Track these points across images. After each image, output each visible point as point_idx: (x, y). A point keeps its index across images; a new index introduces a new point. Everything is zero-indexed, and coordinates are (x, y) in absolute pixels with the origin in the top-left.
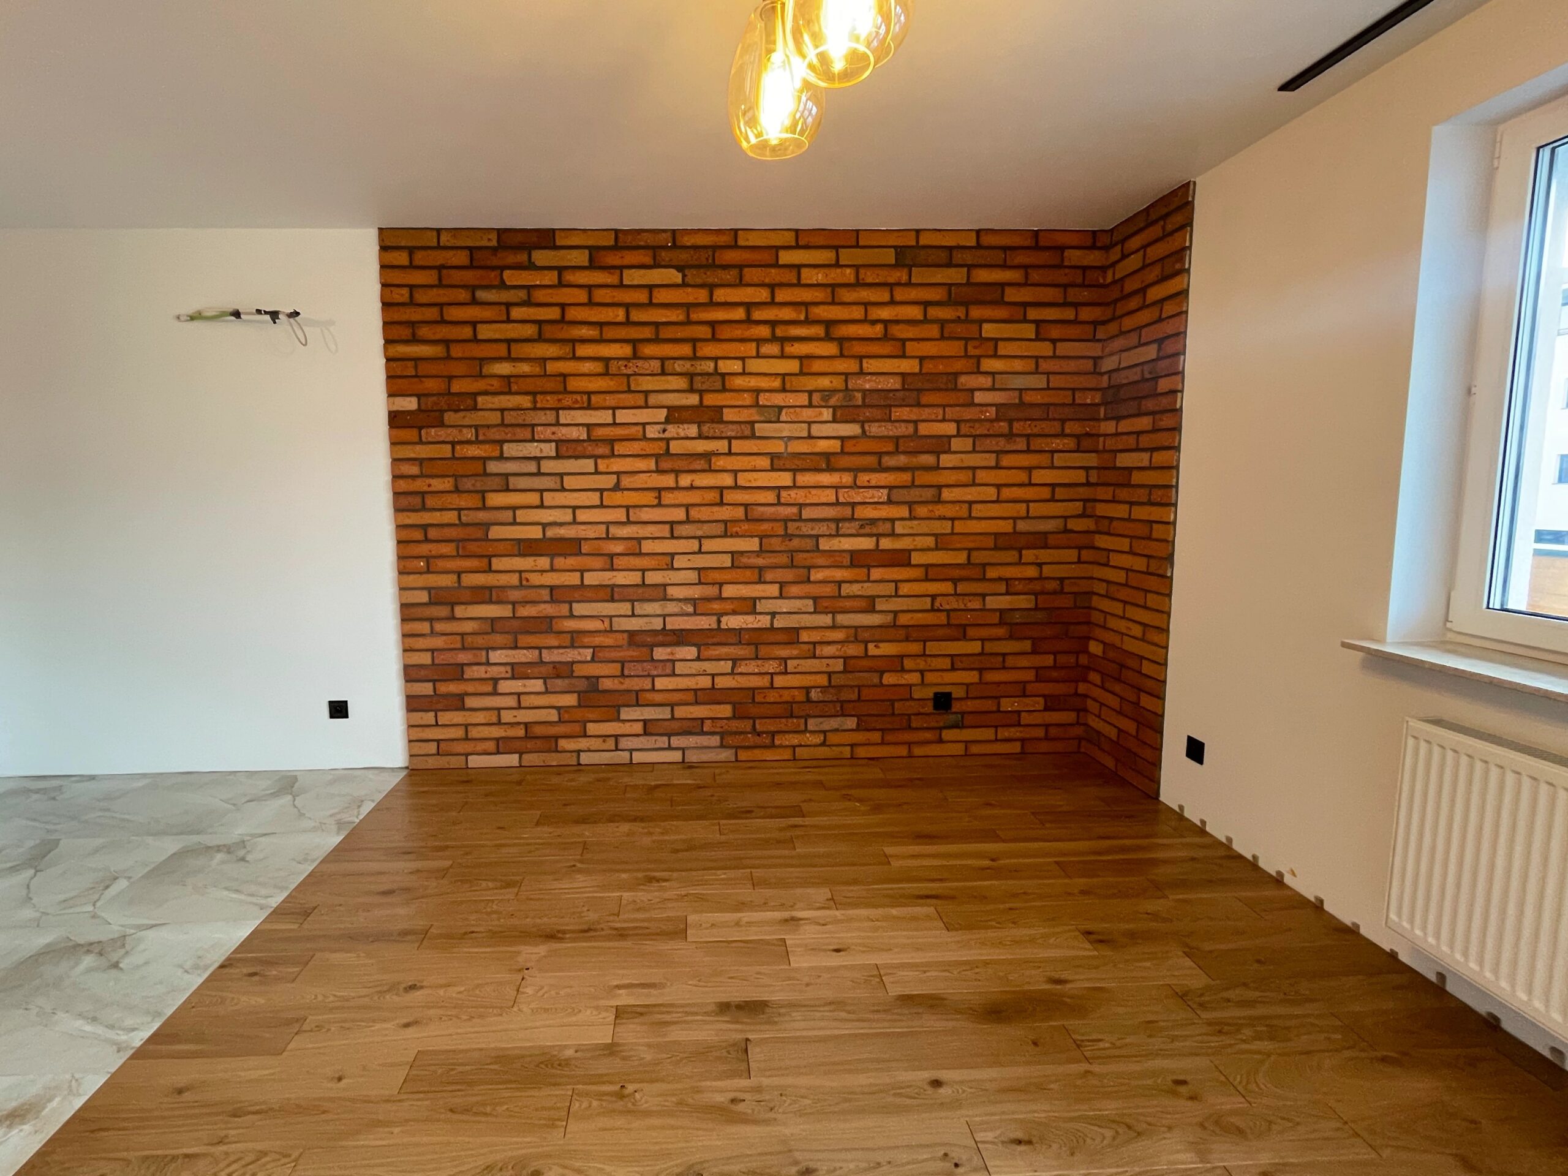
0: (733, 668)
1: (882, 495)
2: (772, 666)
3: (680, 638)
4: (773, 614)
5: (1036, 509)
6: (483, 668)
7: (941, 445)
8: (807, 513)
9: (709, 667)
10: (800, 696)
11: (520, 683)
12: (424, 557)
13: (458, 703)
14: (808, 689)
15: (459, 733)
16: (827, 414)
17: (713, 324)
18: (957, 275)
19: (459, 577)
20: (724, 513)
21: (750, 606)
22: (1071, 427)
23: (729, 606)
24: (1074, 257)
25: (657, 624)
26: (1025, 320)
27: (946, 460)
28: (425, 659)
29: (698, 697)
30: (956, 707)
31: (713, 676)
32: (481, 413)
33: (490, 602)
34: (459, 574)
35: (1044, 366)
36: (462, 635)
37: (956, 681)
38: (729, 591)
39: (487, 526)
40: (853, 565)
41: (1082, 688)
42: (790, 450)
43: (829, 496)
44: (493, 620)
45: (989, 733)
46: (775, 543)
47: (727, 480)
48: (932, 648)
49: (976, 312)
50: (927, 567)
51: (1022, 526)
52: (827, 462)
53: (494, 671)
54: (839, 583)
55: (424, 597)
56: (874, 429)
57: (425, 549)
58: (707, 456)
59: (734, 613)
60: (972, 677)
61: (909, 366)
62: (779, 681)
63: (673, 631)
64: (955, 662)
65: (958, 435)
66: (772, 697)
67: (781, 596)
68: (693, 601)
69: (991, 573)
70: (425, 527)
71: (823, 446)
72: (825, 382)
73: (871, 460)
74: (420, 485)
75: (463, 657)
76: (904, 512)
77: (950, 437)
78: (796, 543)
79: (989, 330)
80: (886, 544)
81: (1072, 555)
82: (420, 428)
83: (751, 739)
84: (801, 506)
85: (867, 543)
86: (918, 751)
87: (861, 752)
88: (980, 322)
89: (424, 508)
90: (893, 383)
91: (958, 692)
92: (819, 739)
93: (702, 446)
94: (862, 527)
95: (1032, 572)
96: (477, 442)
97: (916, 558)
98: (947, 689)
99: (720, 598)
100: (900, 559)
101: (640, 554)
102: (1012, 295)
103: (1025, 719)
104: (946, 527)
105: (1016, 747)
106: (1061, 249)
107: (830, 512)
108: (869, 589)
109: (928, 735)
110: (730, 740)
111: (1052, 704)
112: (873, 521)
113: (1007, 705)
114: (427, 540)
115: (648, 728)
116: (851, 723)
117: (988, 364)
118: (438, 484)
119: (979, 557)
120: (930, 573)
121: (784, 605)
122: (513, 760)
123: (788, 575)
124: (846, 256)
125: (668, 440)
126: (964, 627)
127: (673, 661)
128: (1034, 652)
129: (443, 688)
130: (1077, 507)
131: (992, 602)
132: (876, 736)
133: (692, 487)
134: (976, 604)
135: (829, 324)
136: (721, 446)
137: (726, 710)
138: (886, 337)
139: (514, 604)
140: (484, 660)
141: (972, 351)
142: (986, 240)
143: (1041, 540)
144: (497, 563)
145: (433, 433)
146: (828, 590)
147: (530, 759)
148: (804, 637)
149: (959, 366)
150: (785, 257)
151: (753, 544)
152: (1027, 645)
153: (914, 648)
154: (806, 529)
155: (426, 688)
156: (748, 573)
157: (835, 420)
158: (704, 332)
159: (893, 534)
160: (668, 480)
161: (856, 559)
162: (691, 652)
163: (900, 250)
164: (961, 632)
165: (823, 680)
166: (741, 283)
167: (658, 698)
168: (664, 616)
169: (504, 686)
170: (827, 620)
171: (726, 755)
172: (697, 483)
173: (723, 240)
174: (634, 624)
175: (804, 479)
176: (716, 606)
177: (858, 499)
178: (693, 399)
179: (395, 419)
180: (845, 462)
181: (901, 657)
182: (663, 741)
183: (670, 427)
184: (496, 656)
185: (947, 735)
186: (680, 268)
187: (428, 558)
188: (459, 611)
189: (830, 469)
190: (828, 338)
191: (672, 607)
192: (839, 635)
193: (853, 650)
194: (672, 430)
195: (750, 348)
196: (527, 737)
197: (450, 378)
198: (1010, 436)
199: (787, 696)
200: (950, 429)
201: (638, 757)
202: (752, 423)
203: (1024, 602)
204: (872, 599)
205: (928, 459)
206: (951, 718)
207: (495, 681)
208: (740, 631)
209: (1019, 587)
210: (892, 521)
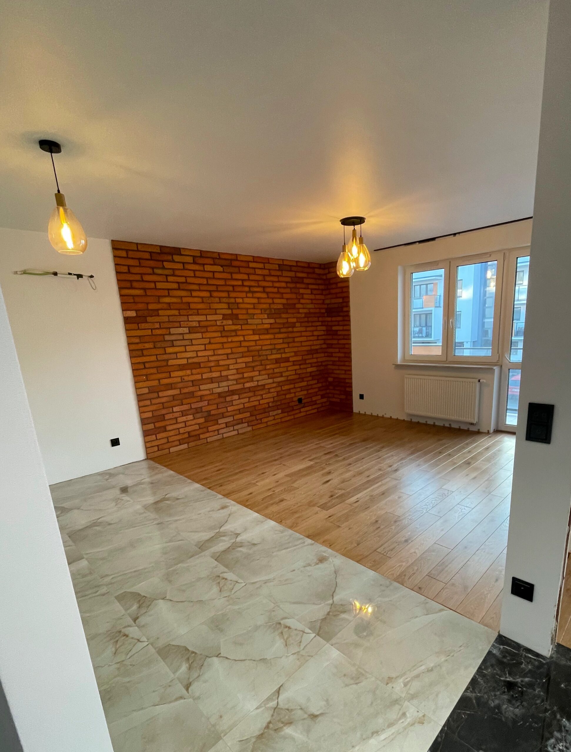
0: (249, 400)
1: (281, 341)
2: (259, 398)
3: (232, 393)
4: (258, 381)
5: (315, 343)
6: (171, 414)
7: (293, 325)
8: (264, 348)
9: (243, 401)
10: (267, 406)
11: (184, 417)
12: (144, 375)
13: (164, 429)
14: (268, 403)
15: (165, 441)
16: (266, 316)
17: (233, 286)
18: (292, 274)
19: (159, 381)
20: (241, 350)
21: (251, 379)
22: (320, 319)
23: (246, 380)
24: (317, 271)
25: (226, 389)
26: (308, 288)
27: (295, 330)
28: (150, 415)
29: (240, 411)
30: (303, 402)
31: (244, 404)
32: (161, 317)
33: (172, 389)
34: (159, 380)
35: (314, 302)
36: (163, 403)
37: (301, 394)
38: (246, 375)
39: (167, 360)
40: (276, 363)
41: (328, 391)
42: (258, 328)
43: (268, 342)
44: (173, 396)
45: (310, 408)
46: (256, 358)
47: (242, 338)
48: (297, 385)
49: (298, 285)
50: (294, 361)
51: (313, 347)
52: (267, 331)
53: (176, 415)
54: (273, 369)
55: (146, 390)
56: (278, 321)
57: (144, 372)
58: (235, 331)
59: (248, 382)
60: (305, 392)
61: (284, 301)
62: (261, 402)
63: (231, 391)
64: (302, 389)
65: (297, 322)
66: (260, 407)
67: (259, 375)
68: (236, 380)
69: (308, 362)
70: (144, 363)
71: (266, 326)
72: (264, 306)
73: (278, 330)
74: (140, 346)
75: (164, 412)
76: (286, 346)
77: (295, 323)
78: (262, 358)
79: (301, 291)
80: (284, 356)
81: (322, 355)
82: (138, 324)
83: (256, 422)
84: (262, 346)
85: (279, 356)
86: (296, 416)
87: (283, 420)
88: (299, 288)
89: (143, 355)
90: (281, 306)
91: (303, 398)
92: (273, 418)
93: (234, 327)
94: (277, 351)
95: (315, 360)
96: (160, 328)
97: (291, 359)
98: (300, 397)
99: (243, 378)
100: (287, 360)
101: (220, 366)
102: (306, 281)
103: (318, 402)
104: (295, 349)
105: (315, 411)
106: (314, 268)
107: (269, 347)
108: (281, 370)
109: (297, 411)
110: (250, 424)
111: (323, 397)
112: (280, 349)
113: (314, 399)
114: (145, 368)
115: (226, 425)
116: (280, 411)
117: (302, 301)
118: (147, 346)
119: (305, 357)
120: (294, 363)
121: (260, 378)
122: (185, 446)
123: (260, 368)
124: (267, 266)
125: (224, 326)
126: (303, 378)
127: (232, 401)
128: (318, 383)
129: (157, 425)
130: (322, 342)
131: (309, 370)
132: (286, 414)
133: (232, 342)
134: (304, 371)
135: (264, 287)
136: (239, 327)
137: (248, 414)
138: (278, 292)
139: (180, 389)
140: (171, 412)
141: (298, 297)
142: (299, 264)
143: (316, 351)
144: (173, 374)
145: (143, 326)
146: (271, 371)
147: (191, 444)
148: (266, 387)
149: (296, 301)
150: (252, 265)
151: (250, 359)
152: (315, 382)
153: (292, 386)
154: (264, 353)
155: (151, 426)
156: (250, 368)
157: (268, 318)
158: (231, 289)
159: (285, 353)
160: (225, 340)
161: (277, 361)
162: (236, 397)
163: (279, 265)
164: (302, 379)
165: (272, 400)
166: (240, 273)
167: (229, 414)
168: (228, 386)
169: (180, 420)
170: (271, 381)
171: (249, 429)
172: (233, 340)
173: (234, 257)
174: (219, 390)
175: (262, 337)
176: (242, 381)
177: (276, 342)
178: (229, 312)
179: (127, 320)
180: (271, 331)
181: (290, 389)
182: (232, 428)
183: (224, 321)
184: (175, 409)
185: (302, 410)
186: (222, 266)
187: (146, 375)
188: (161, 394)
189: (268, 334)
190: (264, 292)
191: (230, 383)
192: (275, 385)
193: (279, 389)
194: (225, 322)
195: (244, 295)
196: (189, 436)
197: (147, 303)
198: (308, 322)
199: (263, 406)
200: (295, 320)
201: (224, 435)
202: (247, 319)
203: (314, 369)
204: (281, 373)
205: (290, 329)
206: (302, 405)
207: (176, 418)
208: (249, 388)
209: (314, 365)
210: (284, 348)
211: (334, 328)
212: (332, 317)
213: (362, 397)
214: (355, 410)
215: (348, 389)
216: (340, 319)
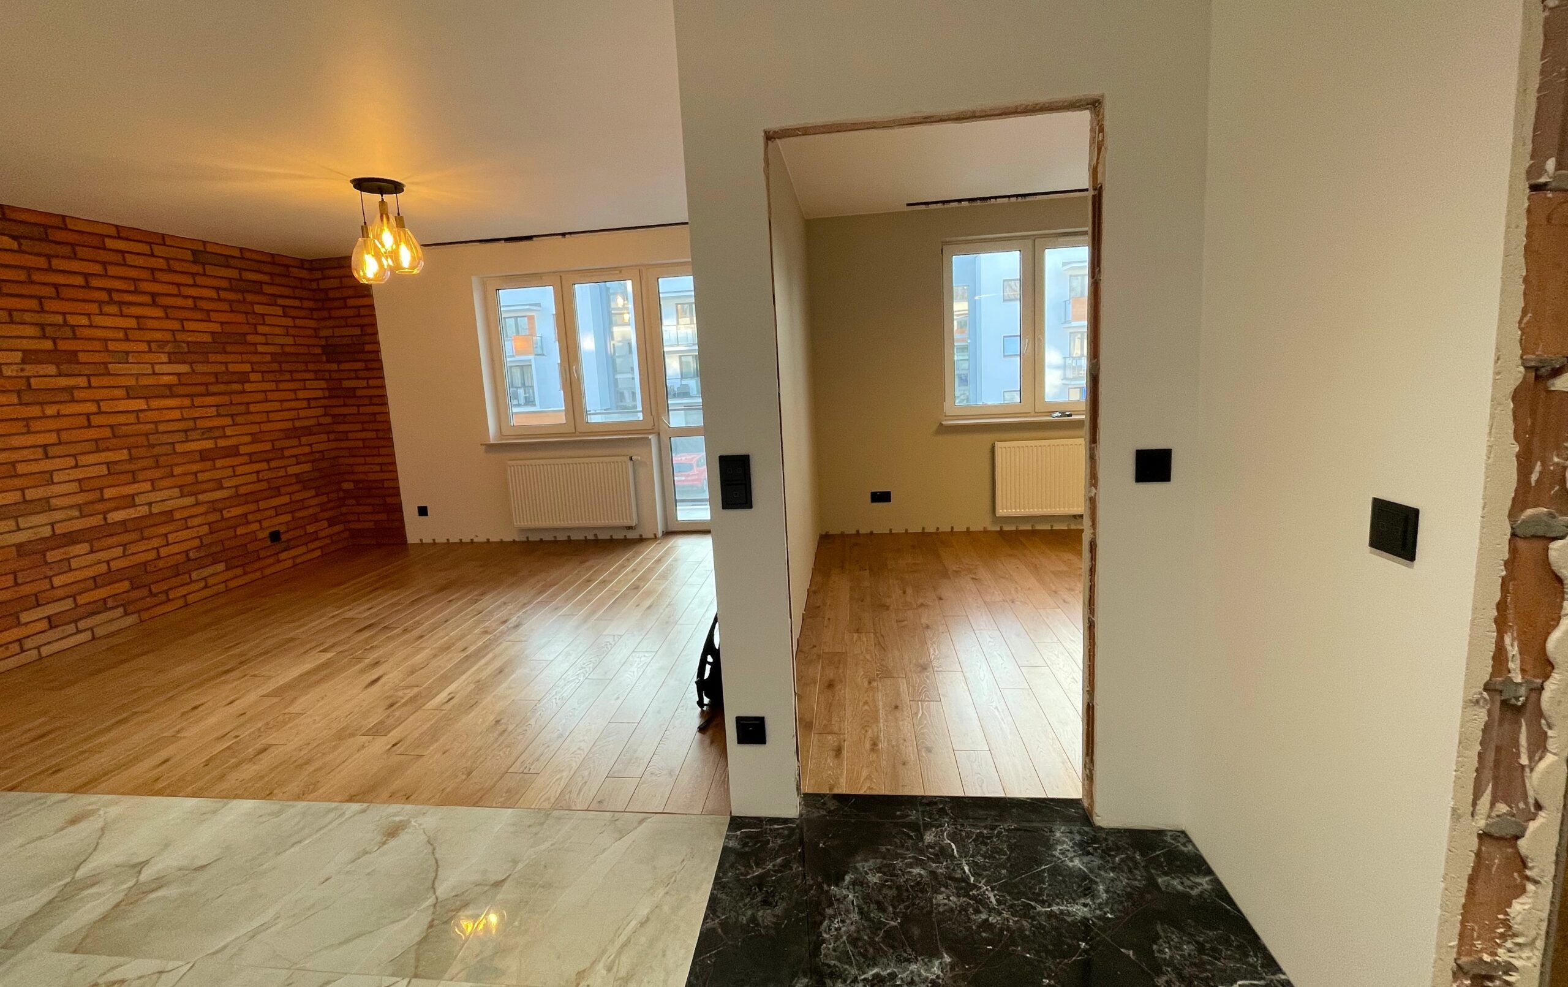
0: (124, 551)
1: (213, 411)
2: (156, 543)
3: (71, 538)
4: (150, 504)
5: (302, 413)
7: (244, 378)
8: (161, 428)
9: (104, 555)
10: (182, 558)
14: (187, 552)
16: (164, 358)
17: (56, 286)
18: (233, 274)
20: (92, 434)
21: (130, 501)
22: (311, 367)
23: (112, 504)
24: (295, 272)
25: (46, 532)
26: (276, 305)
27: (248, 387)
29: (96, 582)
30: (284, 537)
31: (108, 562)
35: (292, 331)
37: (279, 522)
38: (108, 493)
40: (202, 460)
41: (344, 510)
42: (141, 383)
43: (177, 414)
45: (303, 549)
46: (142, 452)
47: (91, 408)
48: (263, 505)
49: (250, 297)
50: (250, 454)
51: (298, 424)
52: (170, 391)
54: (196, 474)
56: (199, 368)
58: (70, 389)
59: (116, 509)
60: (288, 517)
61: (215, 327)
62: (164, 552)
63: (64, 535)
64: (278, 511)
65: (253, 371)
66: (161, 564)
67: (154, 490)
68: (79, 507)
69: (287, 453)
71: (166, 379)
72: (158, 336)
73: (202, 389)
76: (228, 421)
77: (248, 372)
78: (157, 450)
79: (258, 309)
80: (222, 443)
81: (324, 437)
83: (150, 601)
84: (156, 423)
85: (209, 444)
86: (268, 572)
87: (232, 584)
88: (252, 304)
90: (207, 338)
91: (282, 529)
92: (202, 584)
93: (63, 382)
94: (203, 433)
95: (307, 450)
97: (243, 450)
98: (277, 528)
99: (102, 500)
100: (233, 452)
101: (17, 476)
102: (267, 289)
103: (321, 534)
104: (255, 428)
105: (318, 553)
106: (287, 266)
107: (181, 426)
108: (217, 474)
109: (271, 560)
110: (131, 608)
111: (332, 522)
112: (210, 429)
113: (311, 529)
115: (52, 623)
116: (221, 567)
117: (261, 329)
119: (278, 444)
120: (252, 458)
121: (153, 497)
123: (158, 473)
124: (158, 250)
125: (28, 378)
126: (278, 488)
127: (68, 560)
128: (317, 495)
130: (321, 411)
131: (292, 470)
132: (239, 571)
133: (59, 415)
134: (282, 473)
135: (154, 295)
136: (82, 381)
137: (126, 585)
138: (195, 308)
141: (252, 321)
142: (247, 255)
143: (308, 431)
146: (190, 479)
148: (177, 515)
149: (246, 329)
150: (110, 243)
151: (124, 455)
152: (313, 493)
153: (252, 507)
154: (165, 438)
156: (123, 477)
157: (170, 362)
158: (49, 291)
159: (225, 437)
160: (35, 411)
161: (204, 456)
162: (84, 547)
163: (194, 252)
164: (277, 491)
165: (197, 542)
166: (74, 257)
167: (60, 593)
168: (52, 525)
170: (190, 500)
171: (131, 620)
172: (62, 412)
173: (58, 222)
174: (20, 537)
175: (155, 403)
176: (100, 507)
177: (197, 415)
178: (48, 345)
180: (181, 390)
181: (245, 515)
182: (71, 628)
183: (28, 367)
185: (283, 556)
186: (14, 238)
189: (173, 396)
190: (154, 304)
191: (58, 515)
192: (202, 509)
193: (213, 517)
194: (30, 370)
195: (93, 308)
198: (281, 371)
199: (172, 561)
200: (247, 368)
201: (45, 651)
202: (105, 364)
203: (307, 467)
204: (219, 481)
205: (236, 387)
206: (283, 546)
208: (124, 522)
209: (303, 459)
210: (223, 427)
211: (346, 384)
212: (339, 363)
213: (423, 511)
214: (412, 537)
215: (389, 500)
216: (359, 365)
